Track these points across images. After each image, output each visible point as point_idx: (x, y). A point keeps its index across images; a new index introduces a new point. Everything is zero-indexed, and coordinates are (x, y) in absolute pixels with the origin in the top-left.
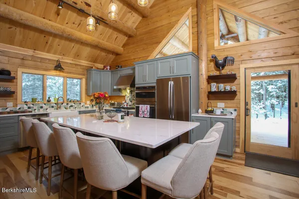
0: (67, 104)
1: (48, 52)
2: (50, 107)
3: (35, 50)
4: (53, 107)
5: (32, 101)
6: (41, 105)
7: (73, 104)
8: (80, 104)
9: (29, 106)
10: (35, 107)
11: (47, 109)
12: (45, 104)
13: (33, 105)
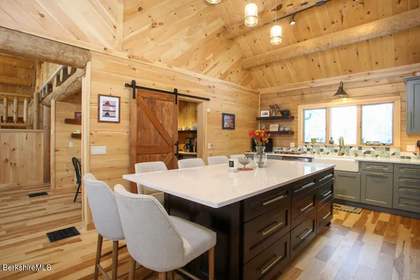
0: (360, 148)
1: (328, 76)
2: (332, 151)
3: (313, 79)
4: (336, 151)
5: (312, 142)
6: (321, 148)
7: (372, 150)
8: (388, 149)
9: (308, 147)
10: (315, 150)
11: (328, 153)
12: (326, 146)
13: (312, 146)
